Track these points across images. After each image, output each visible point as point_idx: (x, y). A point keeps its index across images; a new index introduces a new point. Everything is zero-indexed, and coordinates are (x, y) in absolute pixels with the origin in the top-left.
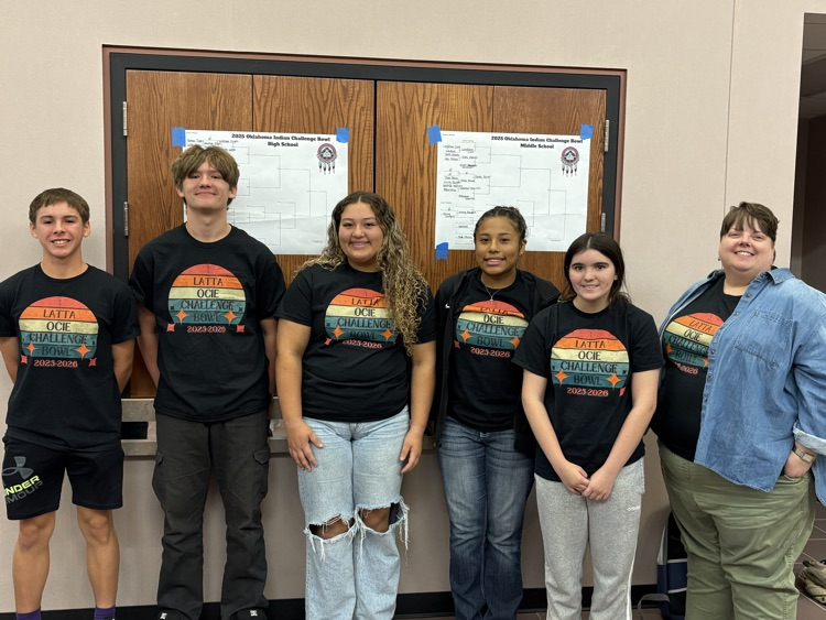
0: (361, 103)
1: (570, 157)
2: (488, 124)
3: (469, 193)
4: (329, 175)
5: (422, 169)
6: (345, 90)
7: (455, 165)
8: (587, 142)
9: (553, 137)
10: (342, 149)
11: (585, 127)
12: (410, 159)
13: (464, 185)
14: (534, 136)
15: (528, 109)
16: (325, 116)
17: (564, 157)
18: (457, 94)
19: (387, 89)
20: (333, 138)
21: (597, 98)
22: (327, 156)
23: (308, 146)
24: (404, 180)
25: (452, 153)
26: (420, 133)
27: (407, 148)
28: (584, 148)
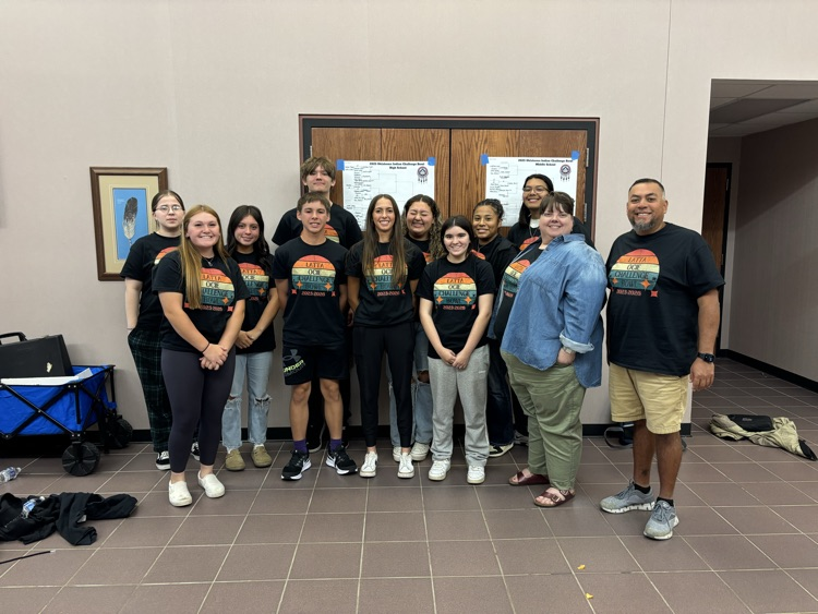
0: (442, 142)
1: (566, 171)
2: (516, 152)
3: (505, 193)
4: (424, 185)
5: (477, 180)
6: (433, 135)
7: (497, 177)
8: (576, 162)
9: (555, 159)
10: (431, 169)
11: (574, 153)
12: (470, 174)
13: (502, 188)
14: (544, 159)
15: (540, 143)
16: (422, 151)
17: (562, 170)
18: (498, 136)
19: (457, 134)
20: (426, 163)
21: (582, 135)
22: (422, 174)
23: (412, 169)
24: (467, 187)
25: (495, 171)
26: (476, 159)
27: (469, 168)
28: (574, 165)
